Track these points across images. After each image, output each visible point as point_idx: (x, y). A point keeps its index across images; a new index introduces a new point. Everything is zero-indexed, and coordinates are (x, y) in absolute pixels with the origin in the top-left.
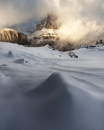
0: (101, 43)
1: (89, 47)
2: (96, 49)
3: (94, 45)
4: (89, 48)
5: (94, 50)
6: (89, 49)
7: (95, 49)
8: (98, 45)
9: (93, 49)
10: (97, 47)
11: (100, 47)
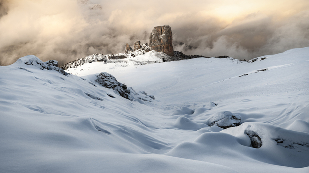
0: (138, 49)
1: (107, 58)
2: (129, 61)
3: (120, 54)
4: (111, 62)
5: (123, 64)
6: (109, 64)
7: (126, 62)
8: (131, 53)
9: (120, 62)
10: (130, 57)
11: (139, 56)
